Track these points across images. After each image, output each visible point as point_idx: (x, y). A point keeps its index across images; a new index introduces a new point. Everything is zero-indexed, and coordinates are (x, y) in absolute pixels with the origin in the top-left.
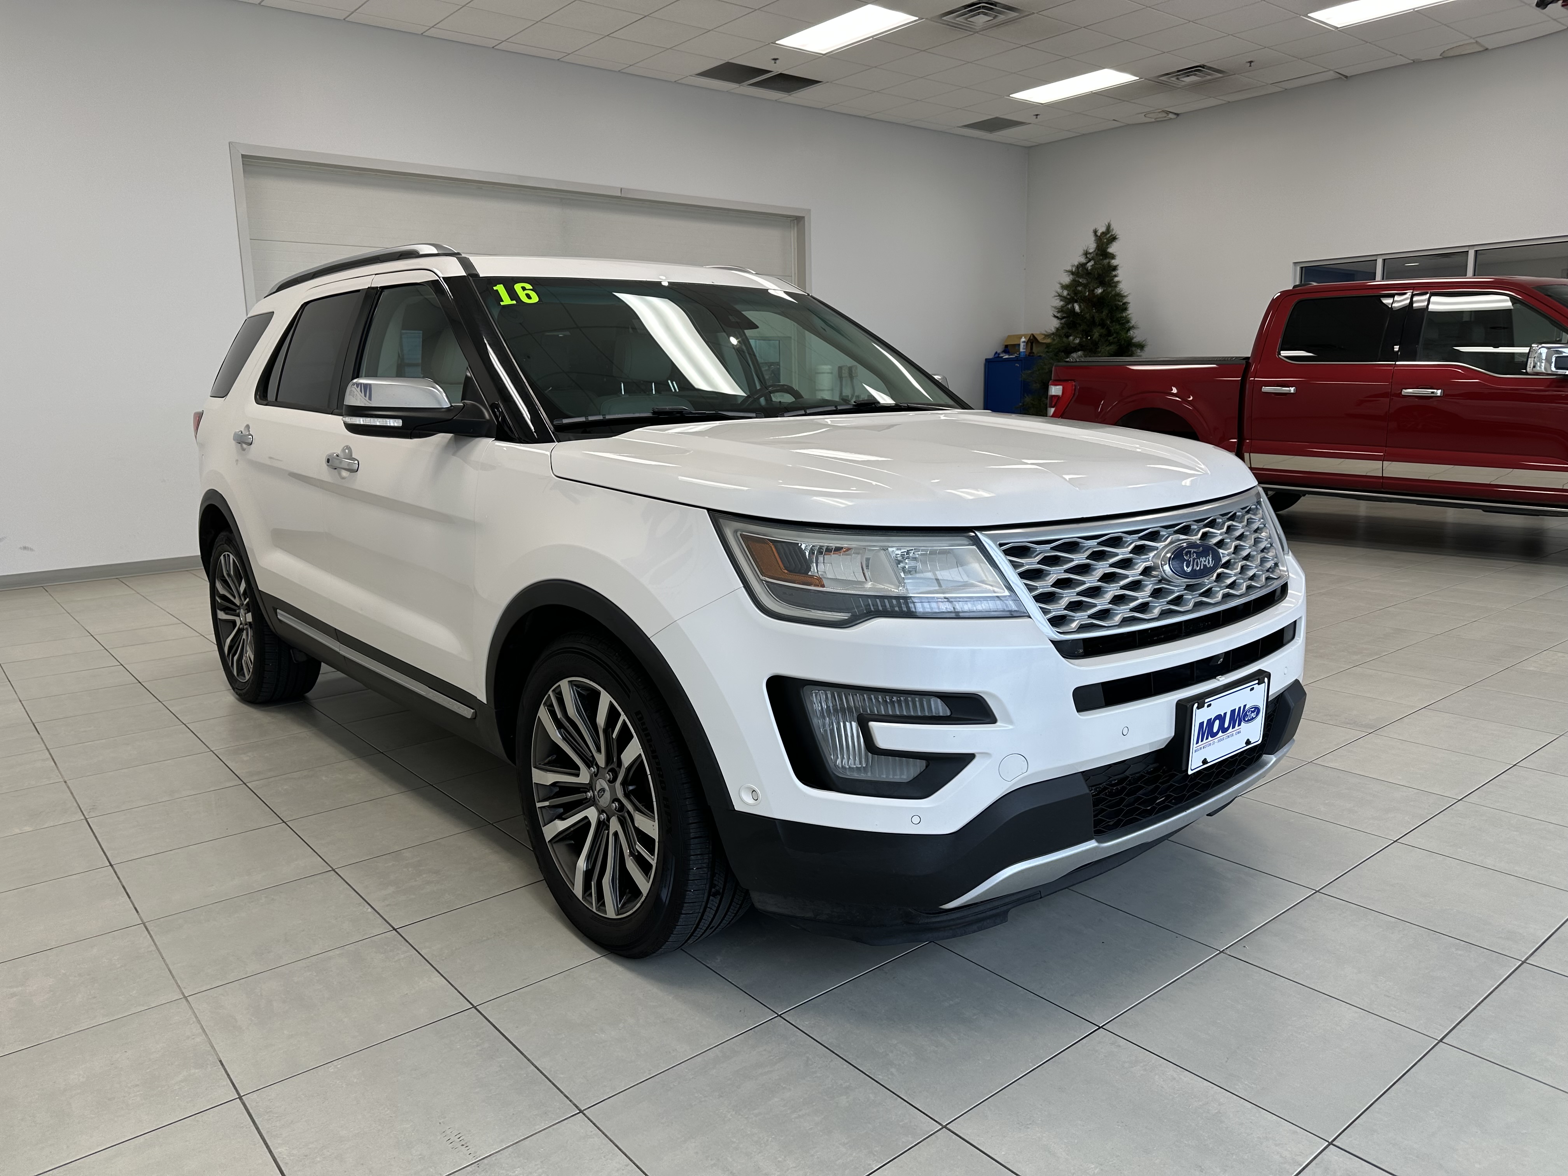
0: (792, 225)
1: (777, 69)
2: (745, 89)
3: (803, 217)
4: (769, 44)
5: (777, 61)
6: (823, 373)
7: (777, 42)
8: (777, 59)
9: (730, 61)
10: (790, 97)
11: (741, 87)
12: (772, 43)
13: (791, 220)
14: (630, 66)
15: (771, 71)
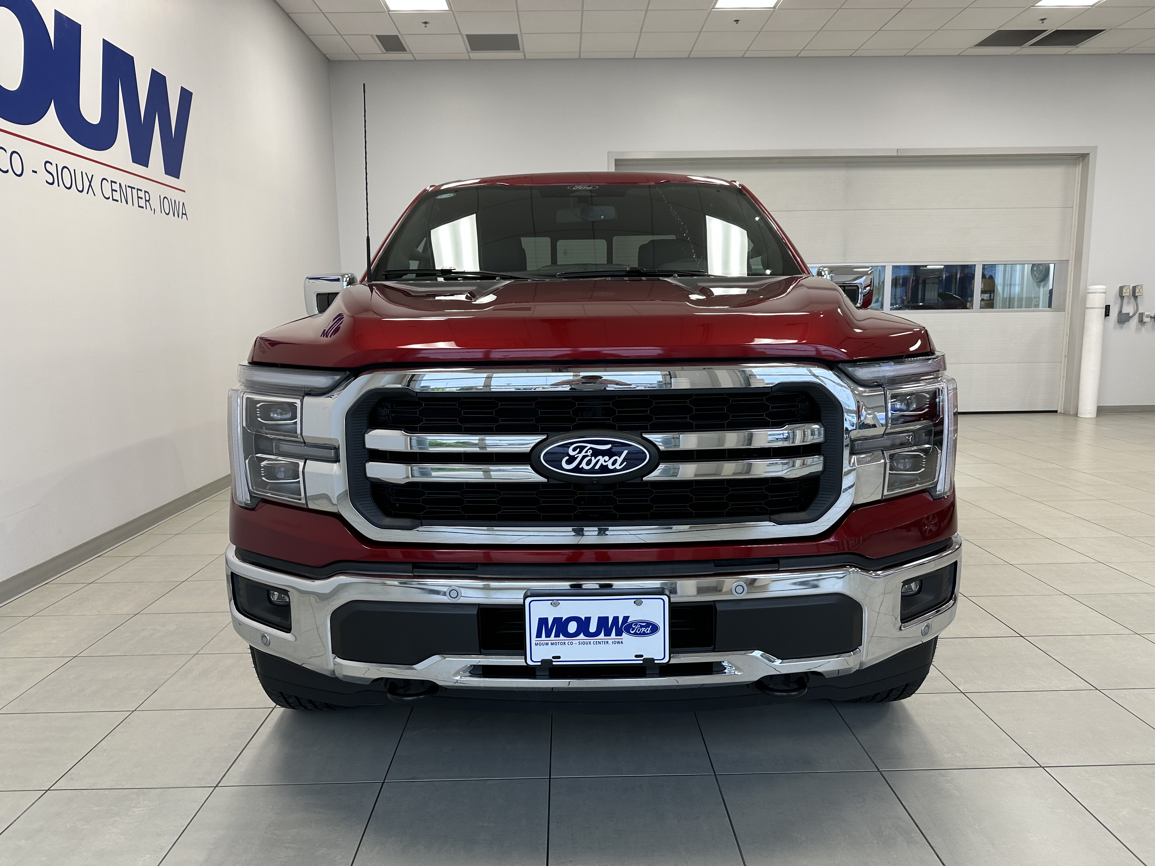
0: (1078, 161)
1: (1050, 27)
2: (1027, 49)
3: (1088, 154)
4: (1030, 8)
5: (1045, 21)
6: (1095, 293)
7: (1036, 5)
8: (1045, 19)
9: (999, 29)
10: (1078, 49)
11: (1024, 49)
12: (1032, 6)
13: (1077, 158)
14: (912, 49)
15: (1047, 30)
